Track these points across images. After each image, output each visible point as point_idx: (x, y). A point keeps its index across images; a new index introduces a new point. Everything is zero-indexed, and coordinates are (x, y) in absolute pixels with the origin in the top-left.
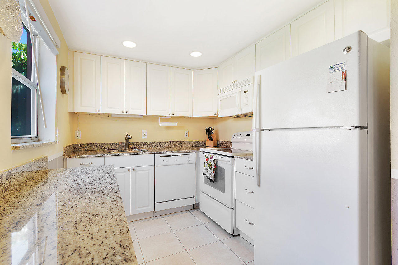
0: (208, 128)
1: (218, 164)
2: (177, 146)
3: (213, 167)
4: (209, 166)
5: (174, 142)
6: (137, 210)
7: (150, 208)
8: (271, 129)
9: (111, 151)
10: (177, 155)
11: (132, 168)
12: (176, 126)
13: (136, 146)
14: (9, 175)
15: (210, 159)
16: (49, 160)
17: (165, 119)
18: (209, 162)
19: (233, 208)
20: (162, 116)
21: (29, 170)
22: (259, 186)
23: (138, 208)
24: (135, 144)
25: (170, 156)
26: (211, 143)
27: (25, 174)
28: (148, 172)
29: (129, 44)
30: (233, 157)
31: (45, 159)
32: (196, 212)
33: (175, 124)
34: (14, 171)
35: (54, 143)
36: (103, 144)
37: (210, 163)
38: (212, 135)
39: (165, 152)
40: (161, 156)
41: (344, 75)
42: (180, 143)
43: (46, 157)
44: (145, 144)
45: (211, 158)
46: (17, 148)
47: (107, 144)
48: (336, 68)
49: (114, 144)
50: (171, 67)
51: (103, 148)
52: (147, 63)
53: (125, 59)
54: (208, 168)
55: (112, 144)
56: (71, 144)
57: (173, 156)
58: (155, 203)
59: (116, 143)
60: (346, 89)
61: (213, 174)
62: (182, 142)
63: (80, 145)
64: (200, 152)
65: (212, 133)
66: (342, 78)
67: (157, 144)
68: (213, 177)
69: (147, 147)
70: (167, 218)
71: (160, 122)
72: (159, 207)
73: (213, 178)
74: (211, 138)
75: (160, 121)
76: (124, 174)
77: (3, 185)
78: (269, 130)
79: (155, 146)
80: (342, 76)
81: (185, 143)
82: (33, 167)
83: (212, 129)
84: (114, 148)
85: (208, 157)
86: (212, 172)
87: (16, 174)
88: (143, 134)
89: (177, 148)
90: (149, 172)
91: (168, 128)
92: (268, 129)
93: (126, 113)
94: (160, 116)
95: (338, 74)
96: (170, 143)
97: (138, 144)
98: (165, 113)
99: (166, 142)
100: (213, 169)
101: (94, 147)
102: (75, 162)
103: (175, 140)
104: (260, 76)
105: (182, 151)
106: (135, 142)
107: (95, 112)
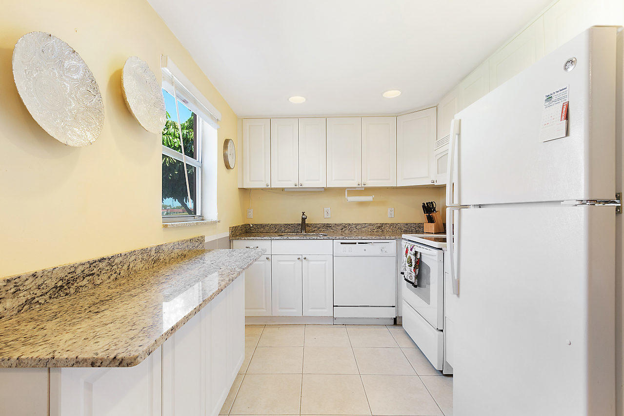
0: (427, 203)
1: (423, 260)
2: (375, 230)
3: (413, 264)
4: (408, 261)
5: (370, 224)
6: (310, 310)
7: (328, 312)
8: (482, 205)
9: (283, 234)
10: (366, 243)
11: (304, 257)
12: (371, 201)
13: (316, 229)
14: (159, 249)
15: (409, 251)
16: (207, 240)
17: (353, 191)
18: (408, 255)
19: (442, 331)
20: (351, 188)
21: (180, 247)
22: (458, 295)
23: (312, 308)
24: (315, 225)
25: (355, 243)
26: (431, 227)
27: (176, 251)
28: (324, 262)
29: (297, 100)
30: (441, 249)
31: (201, 240)
32: (396, 329)
33: (369, 198)
34: (164, 247)
35: (215, 222)
36: (276, 225)
37: (410, 257)
38: (433, 214)
39: (347, 238)
40: (342, 243)
41: (564, 110)
42: (381, 227)
43: (203, 237)
44: (328, 226)
45: (411, 250)
46: (166, 225)
47: (281, 226)
48: (554, 98)
49: (289, 225)
50: (361, 117)
51: (276, 230)
52: (326, 117)
53: (298, 117)
54: (407, 265)
55: (287, 226)
56: (241, 223)
57: (359, 243)
58: (334, 306)
59: (292, 224)
60: (567, 134)
61: (414, 274)
62: (383, 224)
63: (251, 226)
64: (403, 241)
65: (433, 211)
66: (562, 115)
67: (345, 227)
68: (414, 278)
69: (331, 231)
70: (350, 329)
71: (348, 196)
72: (339, 313)
73: (413, 280)
74: (431, 220)
75: (348, 194)
76: (292, 263)
77: (153, 257)
78: (480, 206)
79: (342, 229)
80: (562, 112)
81: (388, 226)
82: (186, 245)
83: (433, 205)
84: (290, 231)
85: (407, 248)
86: (413, 271)
87: (166, 250)
88: (326, 213)
89: (376, 233)
90: (325, 264)
91: (362, 204)
92: (478, 205)
93: (300, 186)
94: (348, 188)
95: (557, 109)
96: (364, 225)
97: (319, 226)
98: (353, 184)
99: (358, 224)
100: (413, 266)
101: (267, 228)
102: (241, 244)
103: (373, 222)
104: (460, 120)
105: (373, 238)
106: (315, 223)
107: (265, 186)
